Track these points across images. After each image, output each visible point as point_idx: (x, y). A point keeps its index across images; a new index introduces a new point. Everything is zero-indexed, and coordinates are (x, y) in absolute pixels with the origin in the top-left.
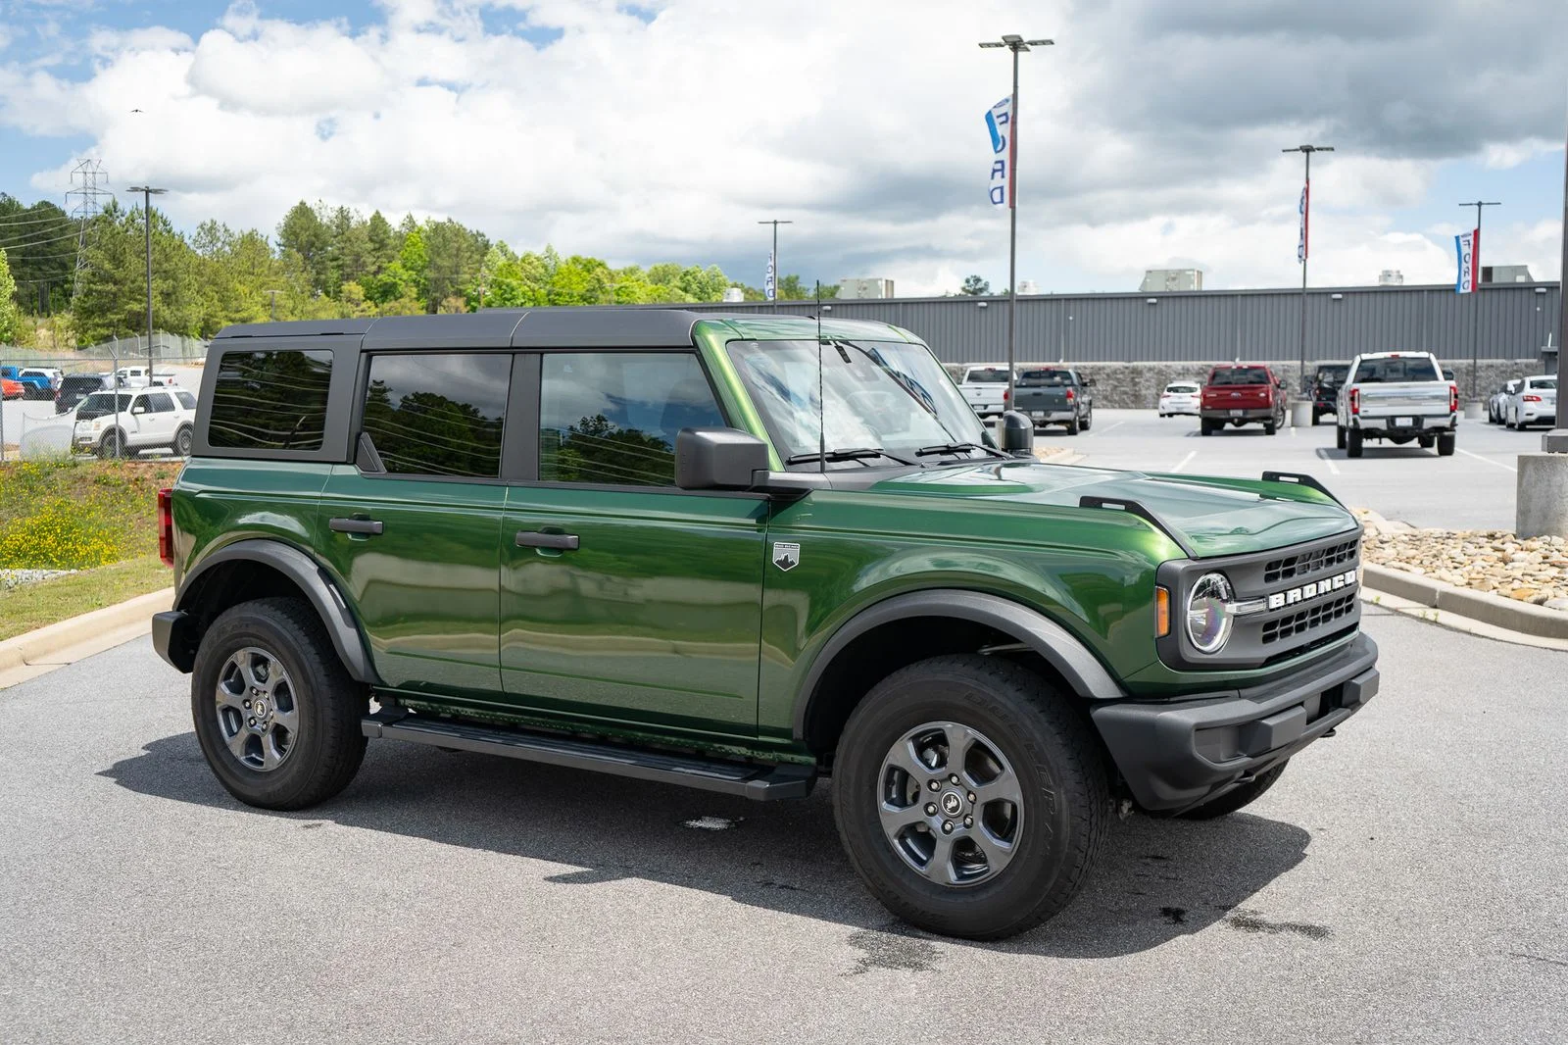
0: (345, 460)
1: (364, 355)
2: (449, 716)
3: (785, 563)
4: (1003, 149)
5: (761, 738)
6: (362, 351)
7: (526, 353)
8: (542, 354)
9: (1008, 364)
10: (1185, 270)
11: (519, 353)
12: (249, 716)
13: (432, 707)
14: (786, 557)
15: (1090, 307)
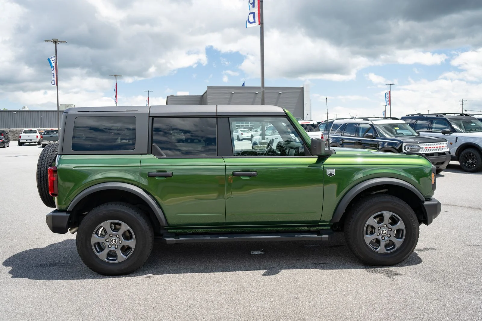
0: (147, 153)
1: (151, 118)
2: (191, 233)
3: (331, 174)
4: (54, 70)
5: (319, 224)
6: (149, 117)
7: (222, 117)
8: (229, 118)
9: (58, 128)
10: (70, 105)
11: (218, 117)
12: (108, 244)
13: (184, 231)
14: (331, 173)
15: (44, 114)
